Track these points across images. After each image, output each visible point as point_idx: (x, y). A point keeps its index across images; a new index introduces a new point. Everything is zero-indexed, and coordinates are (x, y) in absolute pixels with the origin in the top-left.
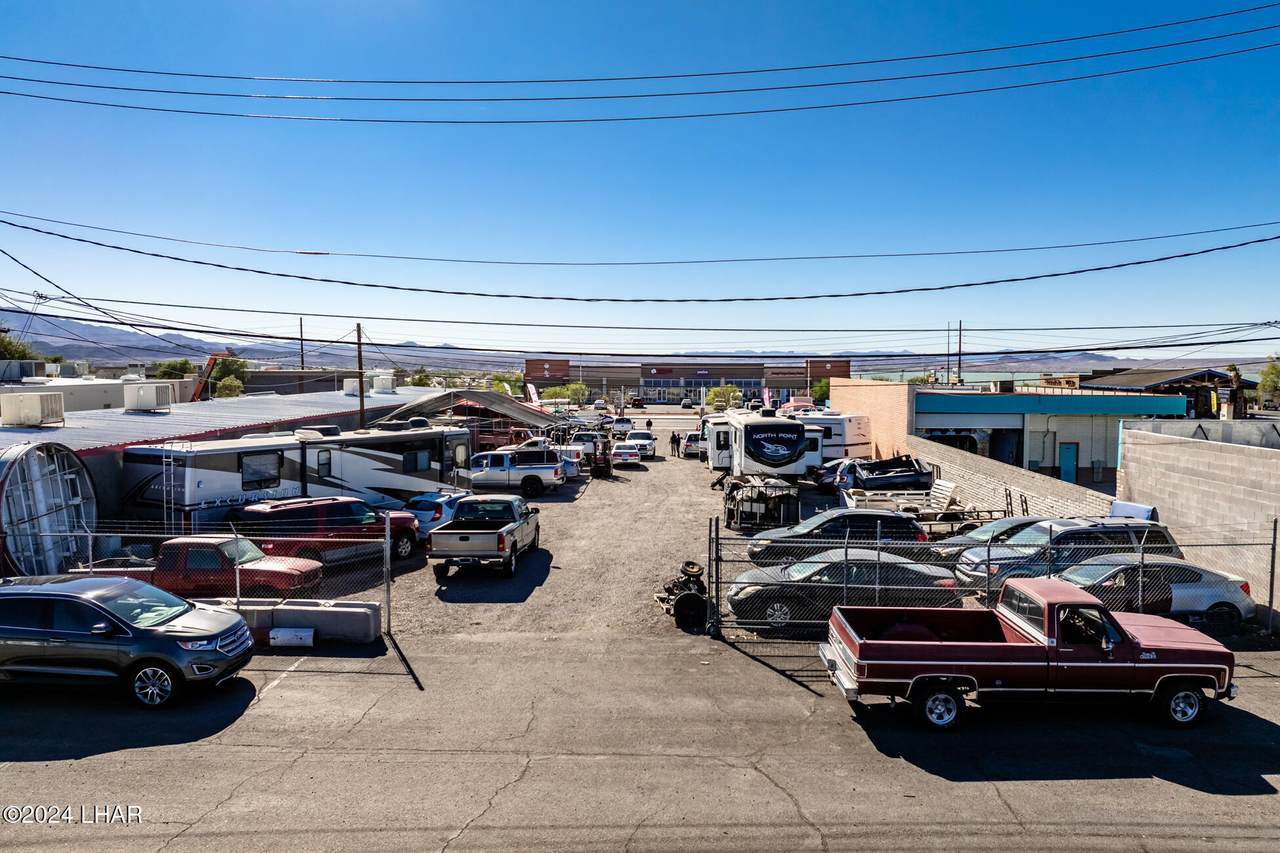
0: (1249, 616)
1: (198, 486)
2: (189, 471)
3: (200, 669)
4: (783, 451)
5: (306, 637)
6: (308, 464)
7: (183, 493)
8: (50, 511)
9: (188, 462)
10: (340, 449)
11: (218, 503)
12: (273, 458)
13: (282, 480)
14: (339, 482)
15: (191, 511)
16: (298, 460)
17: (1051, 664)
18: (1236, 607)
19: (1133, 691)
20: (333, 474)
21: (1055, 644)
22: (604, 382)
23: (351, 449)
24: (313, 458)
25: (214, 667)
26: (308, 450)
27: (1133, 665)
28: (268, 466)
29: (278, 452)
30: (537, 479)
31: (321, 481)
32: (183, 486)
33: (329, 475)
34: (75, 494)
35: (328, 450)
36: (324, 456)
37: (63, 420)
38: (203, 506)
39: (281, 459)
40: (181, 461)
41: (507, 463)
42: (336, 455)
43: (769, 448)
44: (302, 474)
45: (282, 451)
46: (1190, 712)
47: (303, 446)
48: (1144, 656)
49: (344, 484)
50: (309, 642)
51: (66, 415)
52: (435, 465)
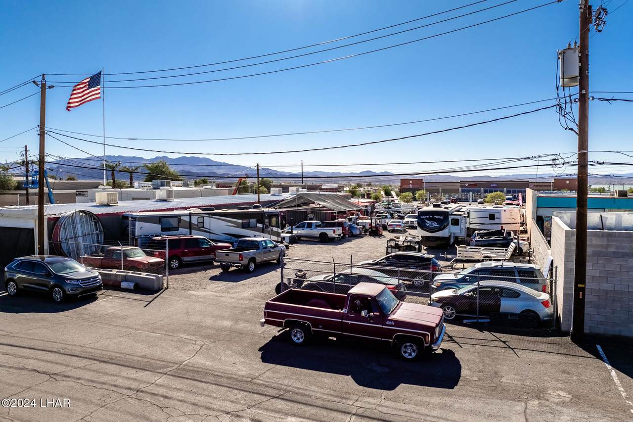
0: (545, 319)
1: (141, 229)
2: (137, 223)
3: (71, 290)
4: (435, 225)
5: (131, 285)
6: (192, 222)
7: (135, 231)
8: (84, 235)
9: (137, 220)
10: (209, 217)
11: (150, 236)
12: (176, 219)
13: (180, 228)
14: (208, 230)
15: (138, 238)
16: (189, 221)
17: (343, 321)
18: (536, 313)
19: (383, 339)
20: (205, 226)
21: (346, 312)
22: (440, 191)
23: (214, 217)
24: (195, 220)
25: (77, 290)
26: (192, 217)
27: (381, 326)
28: (174, 222)
29: (178, 217)
30: (326, 234)
31: (199, 229)
32: (135, 228)
33: (203, 227)
34: (97, 230)
35: (203, 217)
36: (201, 220)
37: (117, 203)
38: (143, 237)
39: (180, 220)
40: (135, 219)
41: (313, 226)
42: (207, 219)
43: (428, 223)
44: (190, 226)
45: (180, 216)
46: (413, 354)
47: (190, 215)
48: (388, 323)
49: (211, 231)
50: (132, 288)
51: (118, 202)
52: (260, 225)
